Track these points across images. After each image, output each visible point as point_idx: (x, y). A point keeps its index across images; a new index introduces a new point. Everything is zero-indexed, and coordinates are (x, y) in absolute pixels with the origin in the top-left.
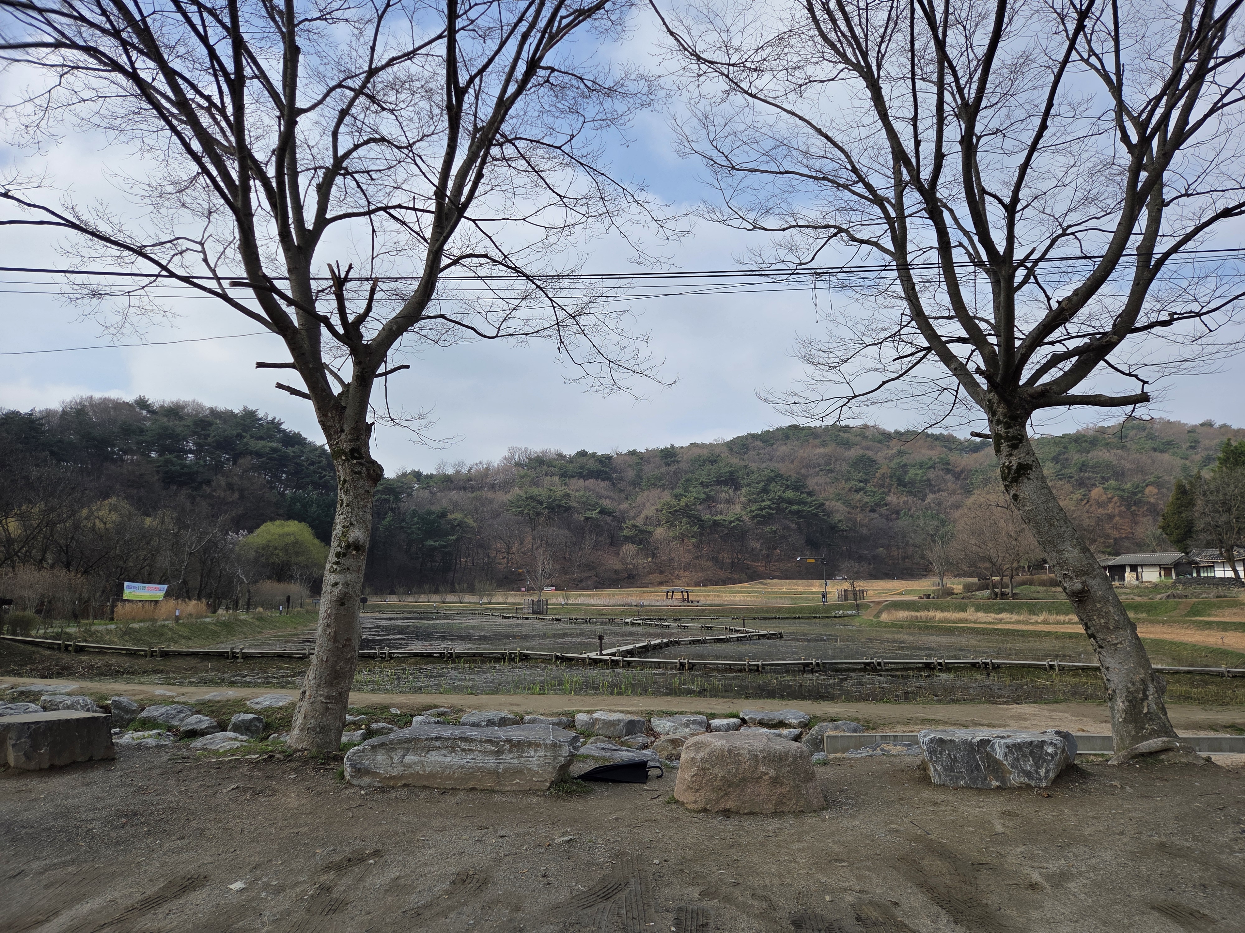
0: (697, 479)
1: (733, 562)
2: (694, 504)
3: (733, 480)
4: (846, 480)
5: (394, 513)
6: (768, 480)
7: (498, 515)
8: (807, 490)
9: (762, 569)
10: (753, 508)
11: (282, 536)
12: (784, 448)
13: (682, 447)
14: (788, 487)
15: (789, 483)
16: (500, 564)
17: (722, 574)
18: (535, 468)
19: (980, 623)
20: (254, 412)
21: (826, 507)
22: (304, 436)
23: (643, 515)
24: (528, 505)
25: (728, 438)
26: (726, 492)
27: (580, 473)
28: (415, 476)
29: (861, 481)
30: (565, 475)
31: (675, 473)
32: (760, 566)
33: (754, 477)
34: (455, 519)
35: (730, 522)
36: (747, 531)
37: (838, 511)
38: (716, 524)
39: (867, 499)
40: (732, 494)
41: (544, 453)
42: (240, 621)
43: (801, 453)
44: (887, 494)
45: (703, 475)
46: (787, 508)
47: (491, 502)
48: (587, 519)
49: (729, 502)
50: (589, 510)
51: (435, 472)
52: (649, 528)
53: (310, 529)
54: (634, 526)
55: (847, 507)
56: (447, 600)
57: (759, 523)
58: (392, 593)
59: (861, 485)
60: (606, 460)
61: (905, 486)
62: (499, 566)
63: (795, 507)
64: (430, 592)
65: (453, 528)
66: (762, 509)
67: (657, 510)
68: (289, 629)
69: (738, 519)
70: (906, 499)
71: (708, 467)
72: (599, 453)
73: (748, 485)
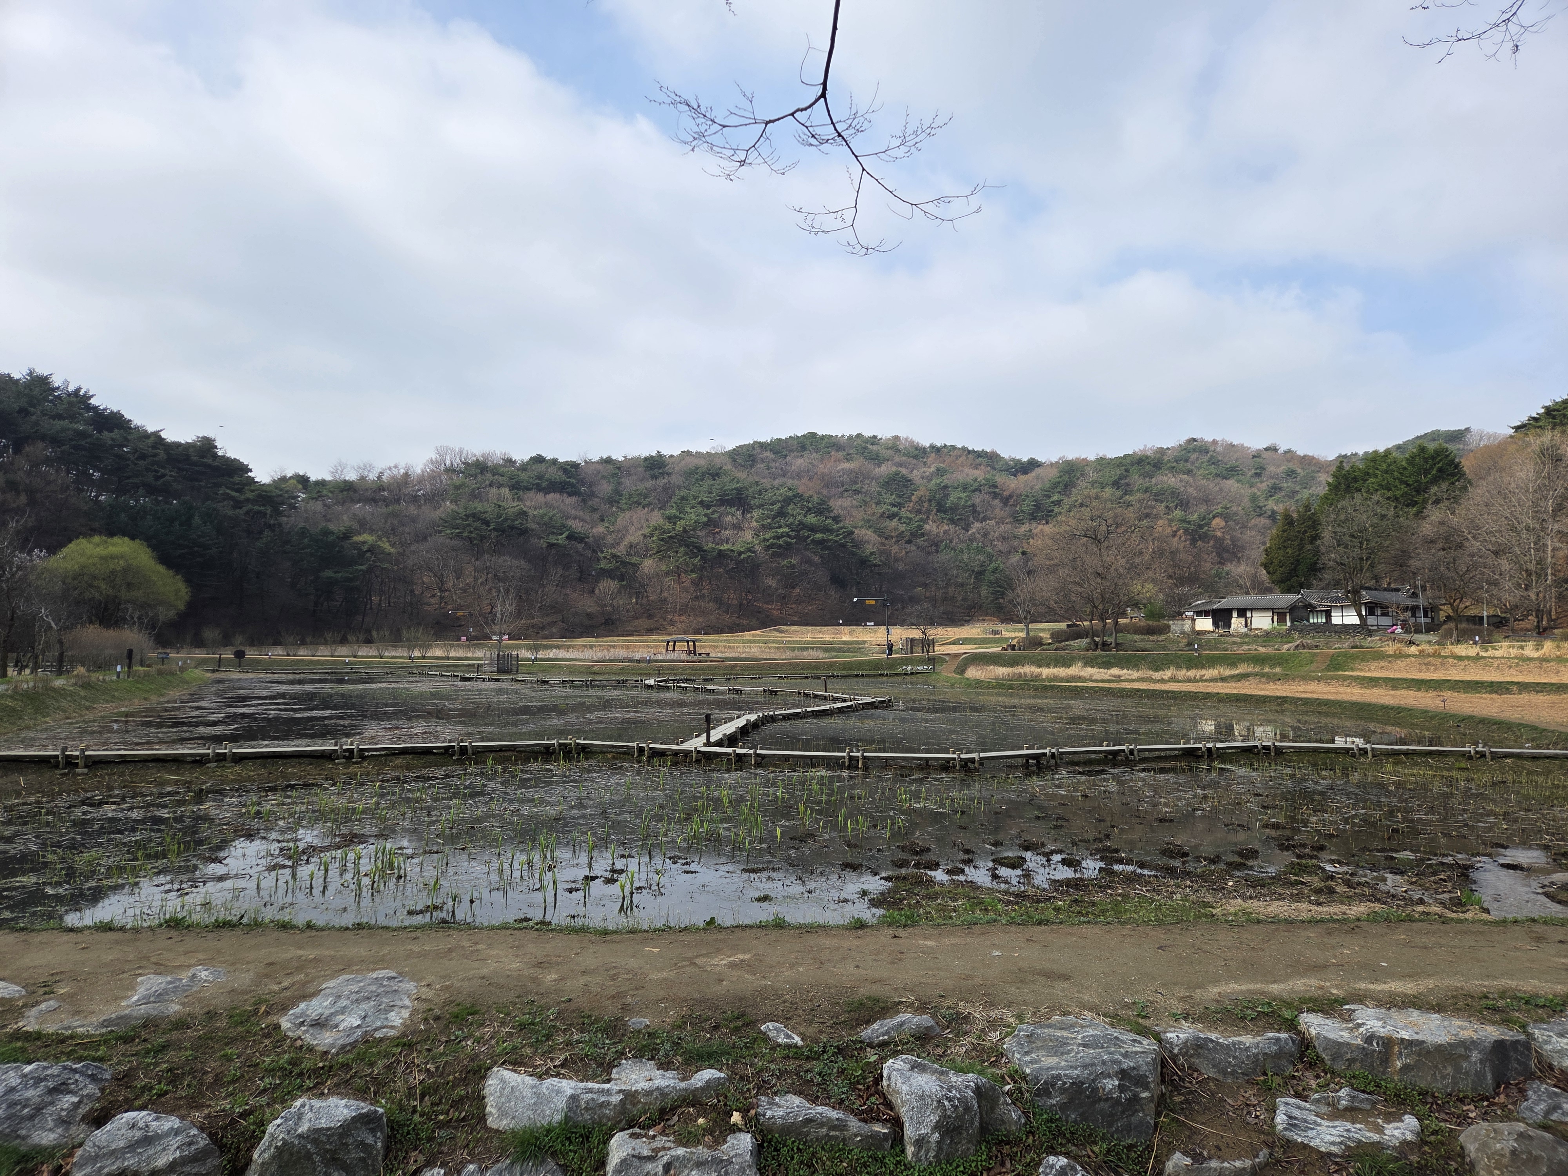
0: (695, 498)
1: (741, 604)
2: (694, 530)
3: (740, 499)
4: (877, 504)
5: (273, 531)
6: (784, 501)
7: (425, 538)
8: (832, 515)
9: (776, 613)
10: (767, 536)
11: (104, 559)
12: (800, 461)
13: (672, 456)
14: (809, 509)
15: (810, 505)
16: (429, 604)
17: (727, 619)
18: (475, 476)
19: (1097, 681)
20: (47, 378)
21: (855, 536)
22: (127, 416)
23: (626, 542)
24: (469, 525)
25: (730, 447)
26: (732, 516)
27: (538, 485)
28: (299, 482)
29: (894, 506)
30: (517, 486)
31: (665, 489)
32: (773, 608)
33: (768, 495)
34: (364, 543)
35: (740, 553)
36: (759, 565)
37: (868, 542)
38: (721, 554)
39: (902, 528)
40: (740, 517)
41: (486, 457)
42: (54, 690)
43: (822, 468)
44: (925, 521)
45: (704, 491)
46: (808, 537)
47: (414, 520)
48: (551, 545)
49: (738, 527)
50: (553, 533)
51: (328, 478)
52: (635, 559)
53: (148, 550)
54: (614, 556)
55: (879, 536)
56: (360, 654)
57: (774, 555)
58: (277, 643)
59: (895, 509)
60: (571, 468)
61: (945, 512)
62: (426, 608)
63: (819, 536)
64: (334, 642)
65: (362, 554)
66: (778, 537)
67: (645, 536)
68: (136, 701)
69: (749, 550)
70: (947, 528)
71: (708, 482)
72: (561, 460)
73: (761, 506)
